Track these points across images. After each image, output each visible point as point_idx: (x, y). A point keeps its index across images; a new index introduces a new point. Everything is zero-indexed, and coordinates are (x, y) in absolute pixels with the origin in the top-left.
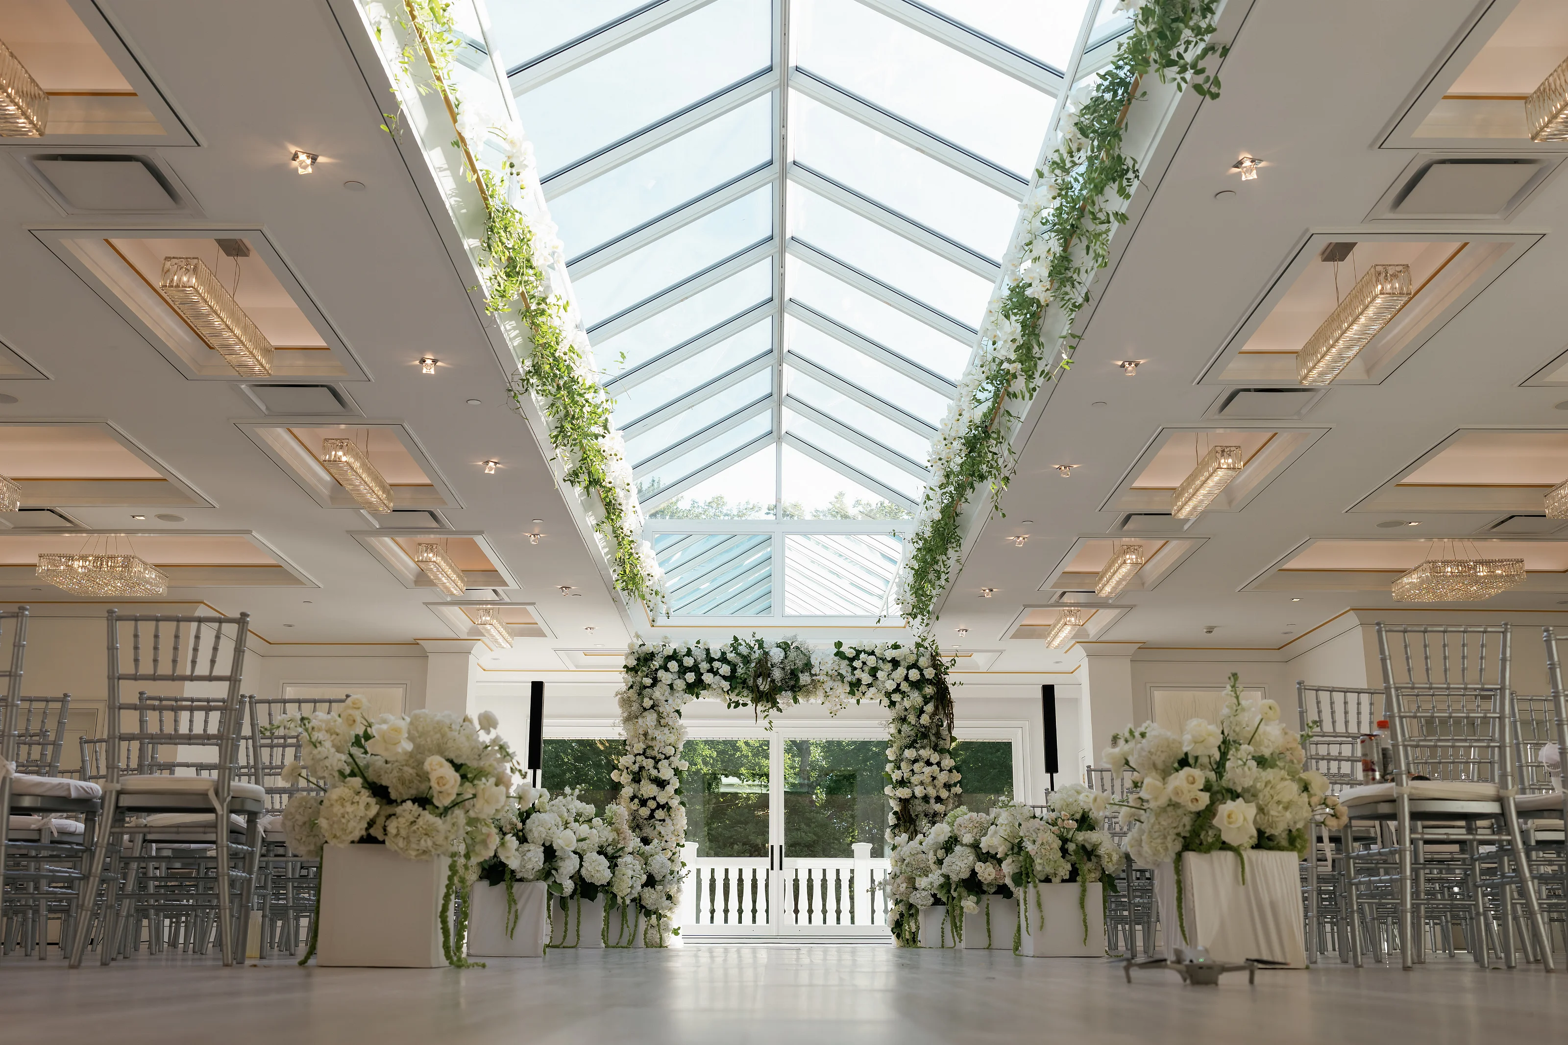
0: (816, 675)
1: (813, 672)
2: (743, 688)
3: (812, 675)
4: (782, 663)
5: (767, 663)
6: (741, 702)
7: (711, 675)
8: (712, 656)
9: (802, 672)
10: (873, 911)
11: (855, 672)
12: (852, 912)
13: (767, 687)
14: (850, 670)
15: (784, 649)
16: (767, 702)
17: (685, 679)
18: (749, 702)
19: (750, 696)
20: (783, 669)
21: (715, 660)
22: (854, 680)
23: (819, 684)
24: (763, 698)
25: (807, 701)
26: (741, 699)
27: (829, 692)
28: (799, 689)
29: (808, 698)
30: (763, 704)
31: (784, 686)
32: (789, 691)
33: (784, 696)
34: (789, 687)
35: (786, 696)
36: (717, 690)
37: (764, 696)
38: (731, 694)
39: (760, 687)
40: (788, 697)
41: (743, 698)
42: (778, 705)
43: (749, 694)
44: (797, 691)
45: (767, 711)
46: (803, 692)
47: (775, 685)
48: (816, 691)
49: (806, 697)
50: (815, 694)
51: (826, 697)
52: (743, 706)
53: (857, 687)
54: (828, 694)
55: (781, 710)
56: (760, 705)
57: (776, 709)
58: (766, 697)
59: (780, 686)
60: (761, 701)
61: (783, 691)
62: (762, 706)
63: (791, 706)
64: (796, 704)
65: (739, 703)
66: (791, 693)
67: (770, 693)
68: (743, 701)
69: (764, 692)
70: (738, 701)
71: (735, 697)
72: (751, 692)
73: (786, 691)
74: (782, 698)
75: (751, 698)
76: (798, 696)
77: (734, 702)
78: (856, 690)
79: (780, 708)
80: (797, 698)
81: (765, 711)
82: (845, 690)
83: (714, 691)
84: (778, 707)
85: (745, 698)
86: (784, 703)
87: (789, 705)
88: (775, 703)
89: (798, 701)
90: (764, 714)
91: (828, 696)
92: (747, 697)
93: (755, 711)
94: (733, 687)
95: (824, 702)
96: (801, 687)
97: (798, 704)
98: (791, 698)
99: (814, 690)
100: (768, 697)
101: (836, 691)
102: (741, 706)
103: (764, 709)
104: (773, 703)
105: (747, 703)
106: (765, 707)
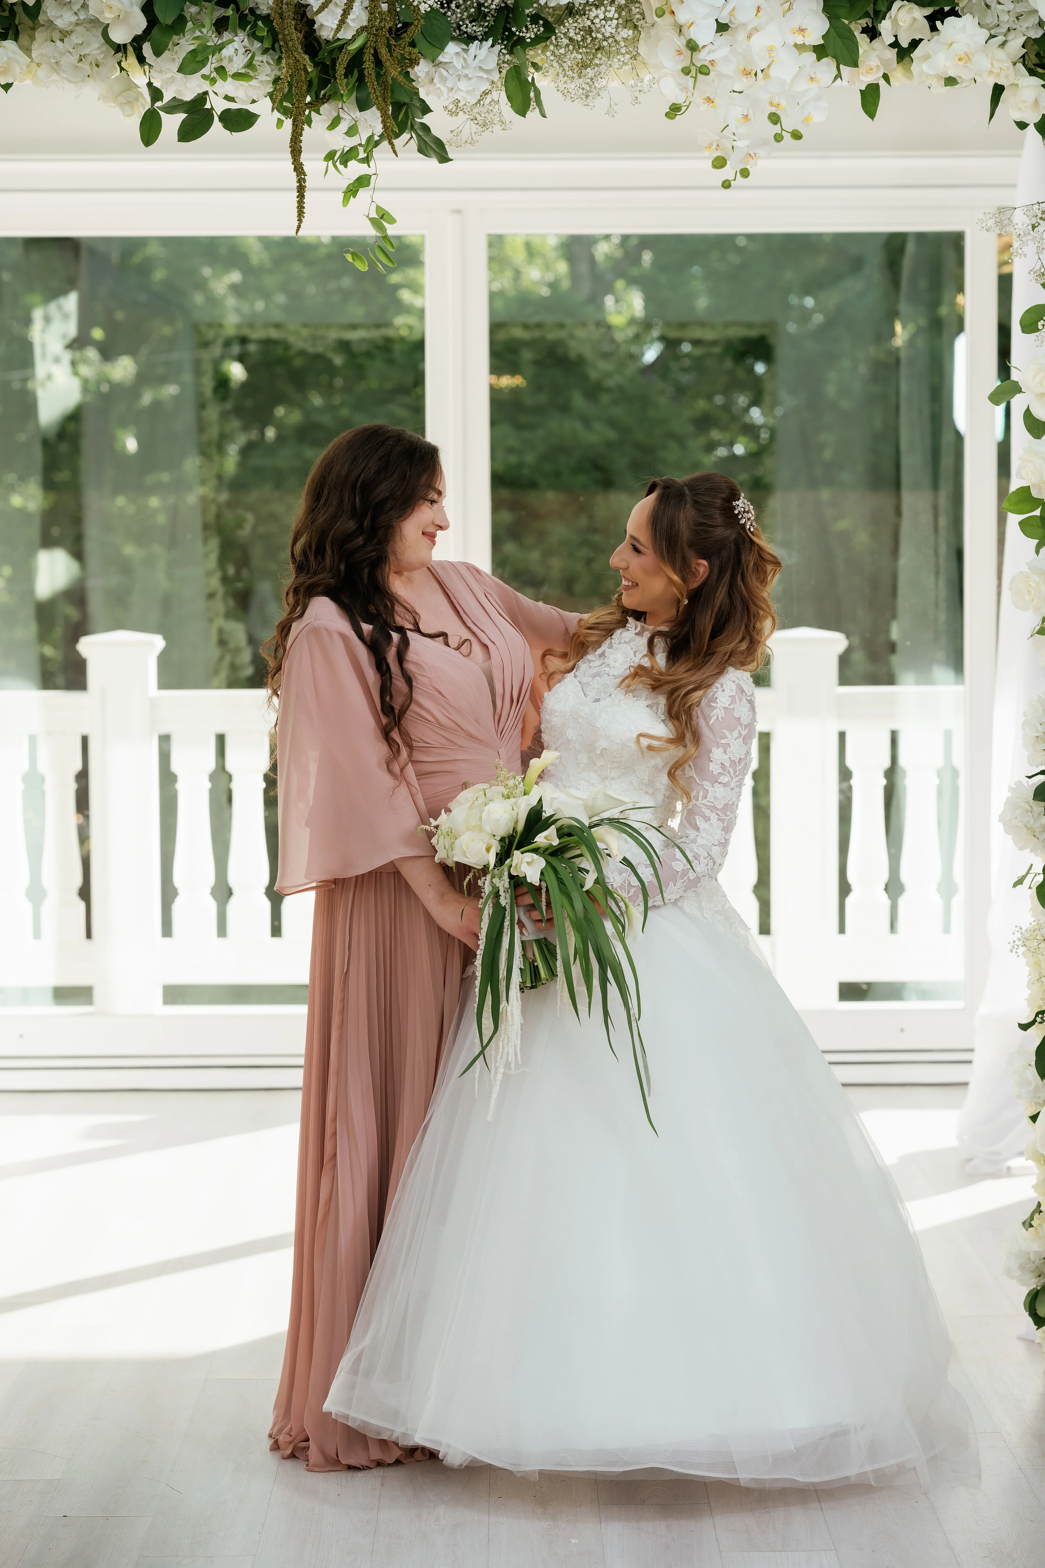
2: (221, 25)
6: (218, 105)
10: (845, 889)
12: (762, 890)
13: (359, 18)
16: (363, 106)
18: (264, 108)
19: (266, 70)
23: (653, 2)
24: (335, 79)
25: (584, 97)
26: (213, 81)
27: (706, 50)
28: (542, 29)
29: (592, 79)
30: (342, 115)
31: (454, 12)
32: (485, 38)
33: (458, 63)
34: (485, 15)
35: (466, 66)
36: (75, 39)
37: (341, 70)
38: (158, 53)
39: (321, 19)
40: (481, 68)
41: (225, 79)
42: (427, 119)
43: (258, 58)
44: (529, 35)
45: (361, 149)
46: (565, 41)
47: (403, 6)
48: (636, 40)
49: (584, 71)
50: (634, 58)
51: (695, 78)
52: (226, 127)
53: (867, 15)
54: (702, 57)
55: (439, 144)
56: (320, 121)
57: (412, 137)
58: (356, 74)
59: (430, 6)
60: (326, 99)
61: (453, 39)
62: (335, 122)
63: (496, 119)
64: (523, 114)
65: (208, 106)
66: (498, 47)
67: (375, 50)
68: (228, 98)
69: (341, 47)
70: (202, 98)
71: (180, 75)
72: (267, 44)
73: (469, 39)
74: (444, 80)
75: (268, 79)
76: (535, 66)
77: (175, 106)
78: (865, 30)
79: (435, 132)
80: (530, 79)
81: (351, 148)
82: (802, 30)
83: (62, 40)
84: (426, 128)
85: (237, 76)
86: (460, 105)
87: (487, 115)
88: (404, 104)
89: (532, 95)
90: (346, 166)
91: (704, 71)
92: (249, 71)
93: (296, 150)
94: (166, 18)
95: (680, 100)
96: (550, 19)
97: (537, 110)
98: (496, 76)
99: (628, 33)
100: (366, 73)
101: (749, 37)
102: (217, 125)
103: (344, 139)
104: (398, 106)
105: (252, 108)
106: (352, 131)
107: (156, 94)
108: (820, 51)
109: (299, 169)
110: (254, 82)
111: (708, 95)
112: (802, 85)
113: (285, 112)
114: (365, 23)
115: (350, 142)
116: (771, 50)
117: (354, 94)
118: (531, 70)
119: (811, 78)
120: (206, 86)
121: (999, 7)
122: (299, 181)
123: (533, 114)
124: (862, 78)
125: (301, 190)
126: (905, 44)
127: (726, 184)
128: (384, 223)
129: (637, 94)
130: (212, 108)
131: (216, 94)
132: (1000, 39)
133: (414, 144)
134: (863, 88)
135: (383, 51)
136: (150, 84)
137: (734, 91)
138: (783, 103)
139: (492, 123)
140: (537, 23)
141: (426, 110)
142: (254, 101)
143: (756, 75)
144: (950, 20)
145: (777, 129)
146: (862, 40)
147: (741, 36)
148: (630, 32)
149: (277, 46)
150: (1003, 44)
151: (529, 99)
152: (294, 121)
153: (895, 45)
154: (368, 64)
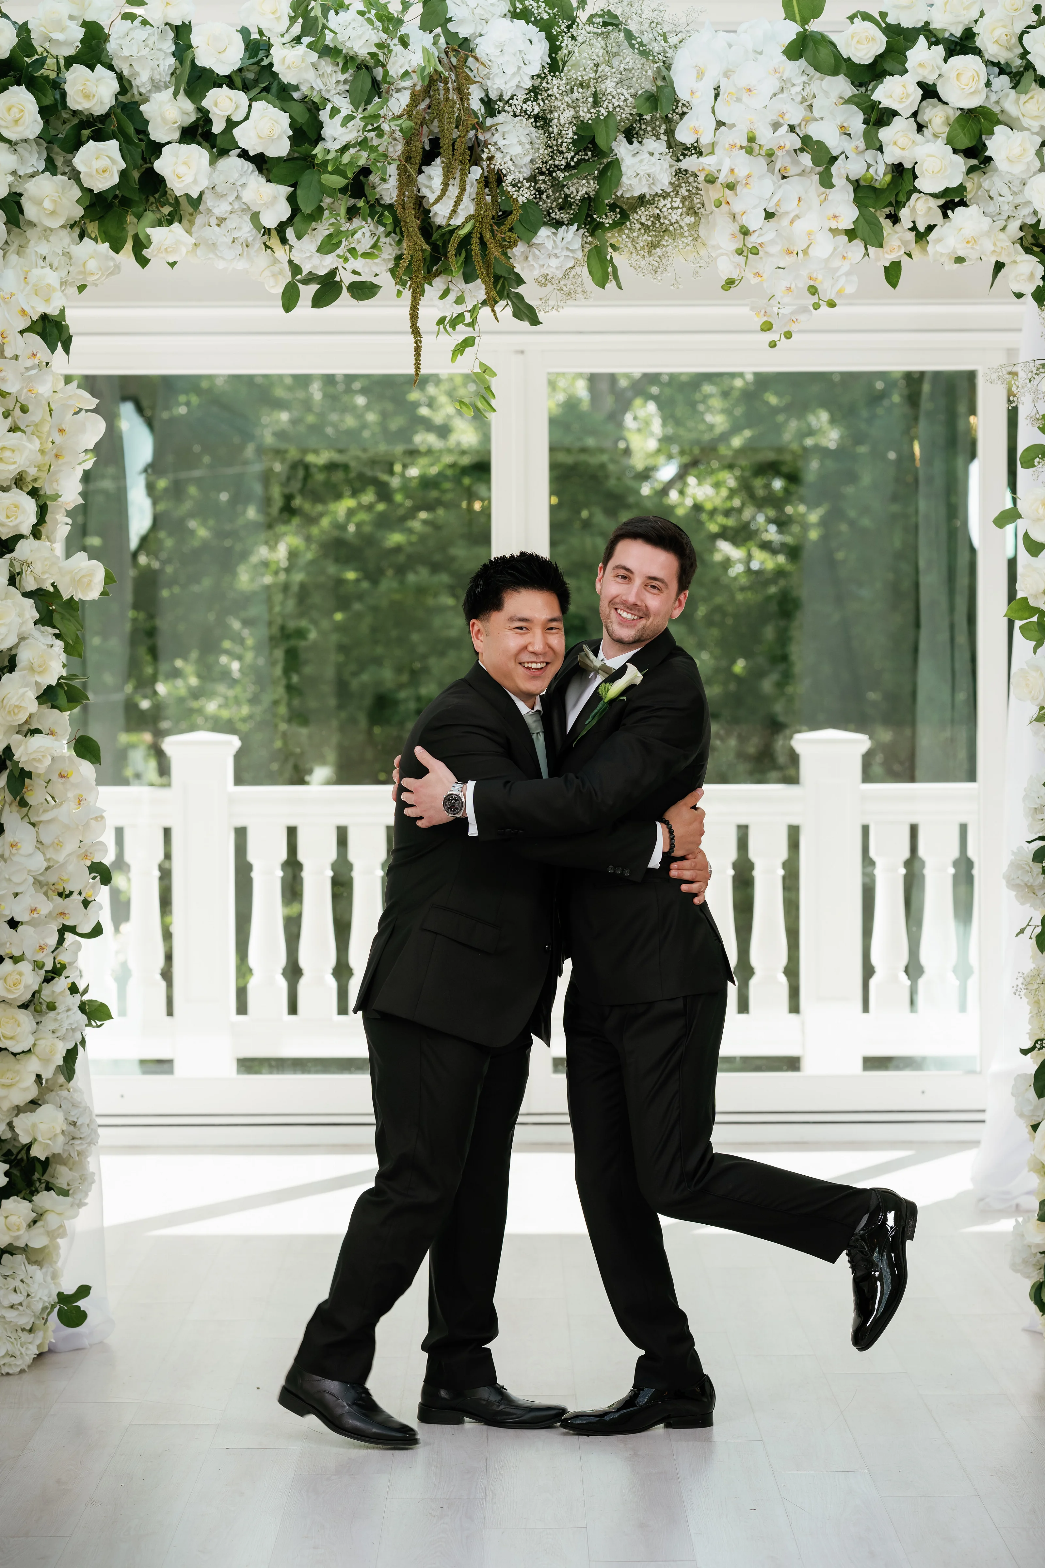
0: (696, 150)
1: (684, 135)
2: (352, 213)
3: (679, 150)
4: (534, 92)
5: (463, 96)
6: (346, 278)
7: (198, 154)
8: (203, 61)
9: (630, 135)
11: (884, 134)
12: (792, 971)
13: (468, 208)
14: (856, 121)
15: (545, 27)
16: (468, 279)
17: (75, 176)
18: (386, 281)
19: (389, 251)
20: (542, 121)
21: (218, 81)
22: (880, 174)
23: (712, 194)
24: (446, 258)
25: (653, 272)
26: (346, 260)
27: (757, 234)
28: (618, 216)
29: (660, 257)
30: (451, 287)
31: (545, 202)
32: (570, 223)
33: (549, 245)
34: (571, 204)
35: (555, 247)
36: (230, 224)
37: (452, 249)
38: (299, 237)
39: (436, 209)
40: (567, 249)
41: (356, 258)
42: (521, 290)
43: (383, 240)
44: (607, 222)
45: (467, 315)
46: (638, 226)
47: (504, 198)
48: (696, 225)
49: (653, 251)
50: (695, 239)
51: (747, 257)
52: (353, 296)
53: (890, 204)
54: (752, 241)
55: (530, 309)
56: (432, 291)
57: (508, 304)
58: (464, 254)
59: (527, 199)
60: (438, 274)
61: (545, 224)
62: (445, 294)
63: (579, 290)
64: (603, 286)
65: (337, 279)
66: (582, 231)
67: (481, 234)
68: (354, 272)
69: (452, 232)
70: (333, 273)
71: (318, 254)
72: (390, 228)
73: (558, 224)
74: (536, 258)
75: (390, 257)
76: (613, 246)
77: (311, 278)
78: (888, 217)
79: (528, 300)
80: (608, 257)
81: (459, 314)
82: (835, 217)
83: (219, 225)
84: (520, 297)
85: (365, 255)
86: (548, 277)
87: (572, 286)
88: (501, 277)
89: (610, 269)
90: (454, 329)
91: (755, 251)
92: (375, 251)
93: (414, 317)
94: (307, 208)
95: (735, 276)
96: (625, 207)
97: (614, 282)
98: (580, 255)
99: (691, 220)
100: (473, 253)
101: (792, 222)
102: (345, 293)
103: (452, 306)
104: (497, 278)
105: (375, 281)
106: (459, 301)
107: (295, 269)
108: (851, 234)
109: (416, 332)
110: (376, 261)
111: (757, 271)
112: (836, 263)
113: (404, 284)
114: (472, 212)
115: (459, 309)
116: (809, 234)
117: (462, 270)
118: (610, 250)
119: (844, 257)
120: (338, 263)
121: (1001, 198)
122: (416, 342)
123: (611, 285)
124: (887, 256)
125: (418, 349)
126: (922, 229)
127: (772, 344)
128: (487, 377)
129: (698, 269)
130: (341, 280)
131: (345, 269)
132: (1002, 223)
133: (509, 310)
134: (887, 265)
135: (487, 236)
136: (290, 262)
137: (779, 268)
138: (820, 277)
139: (576, 291)
140: (614, 211)
141: (520, 281)
142: (376, 275)
143: (797, 254)
144: (960, 210)
145: (815, 299)
146: (886, 224)
147: (785, 222)
148: (693, 219)
149: (398, 230)
150: (1003, 229)
151: (607, 274)
152: (413, 292)
153: (914, 228)
154: (475, 246)
